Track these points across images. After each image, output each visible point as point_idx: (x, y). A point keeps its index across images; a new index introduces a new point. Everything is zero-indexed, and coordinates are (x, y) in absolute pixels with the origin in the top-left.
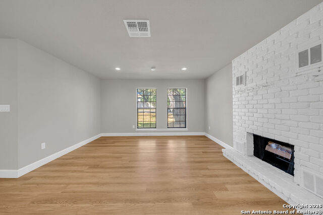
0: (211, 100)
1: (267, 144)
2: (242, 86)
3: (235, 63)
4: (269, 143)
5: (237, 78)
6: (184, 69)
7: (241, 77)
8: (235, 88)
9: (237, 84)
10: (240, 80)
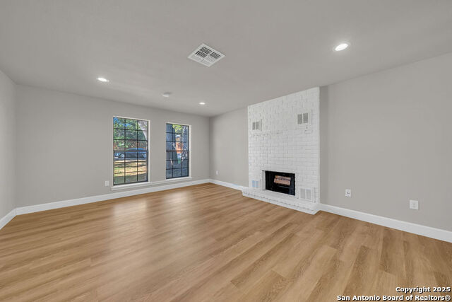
0: (219, 142)
1: (274, 178)
2: (258, 131)
3: (251, 109)
4: (276, 177)
5: (254, 124)
6: (202, 103)
7: (257, 123)
8: (251, 132)
9: (254, 129)
10: (256, 126)
